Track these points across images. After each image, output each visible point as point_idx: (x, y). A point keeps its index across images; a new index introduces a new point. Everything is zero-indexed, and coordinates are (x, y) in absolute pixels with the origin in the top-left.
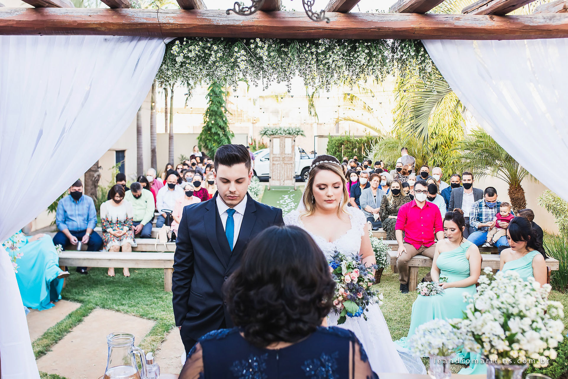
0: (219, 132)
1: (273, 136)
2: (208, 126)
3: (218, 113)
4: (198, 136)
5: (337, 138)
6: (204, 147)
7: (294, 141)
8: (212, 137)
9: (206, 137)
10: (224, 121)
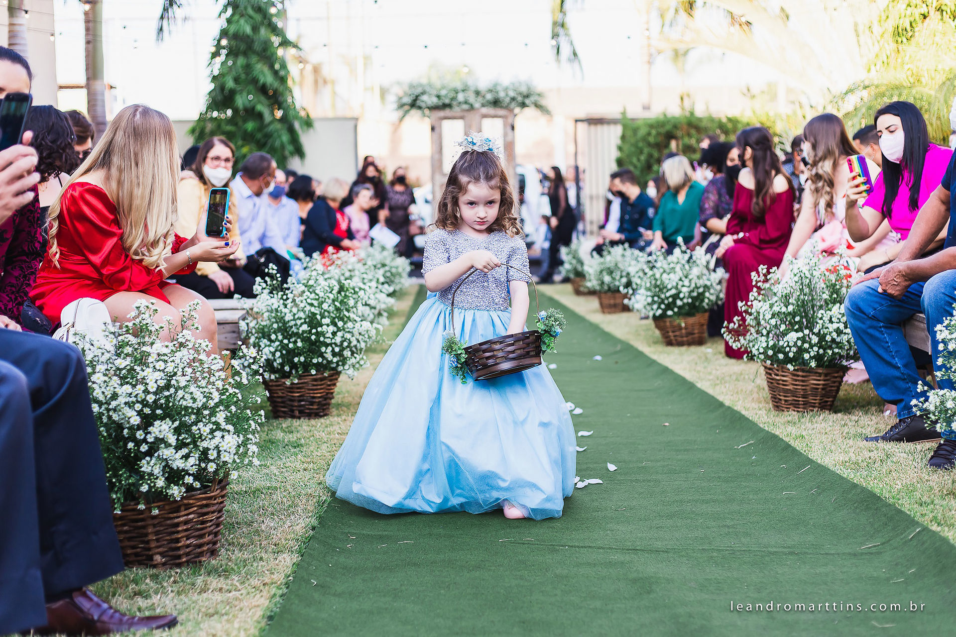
0: (259, 107)
1: (442, 114)
2: (223, 88)
3: (257, 46)
7: (513, 128)
8: (236, 124)
9: (219, 126)
10: (276, 73)
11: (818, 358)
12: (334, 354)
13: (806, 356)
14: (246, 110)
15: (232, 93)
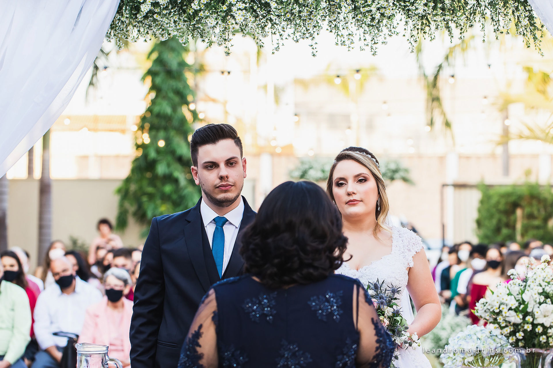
0: (176, 174)
2: (145, 156)
3: (175, 123)
4: (118, 185)
5: (503, 190)
6: (135, 214)
8: (156, 187)
14: (165, 176)
15: (154, 161)
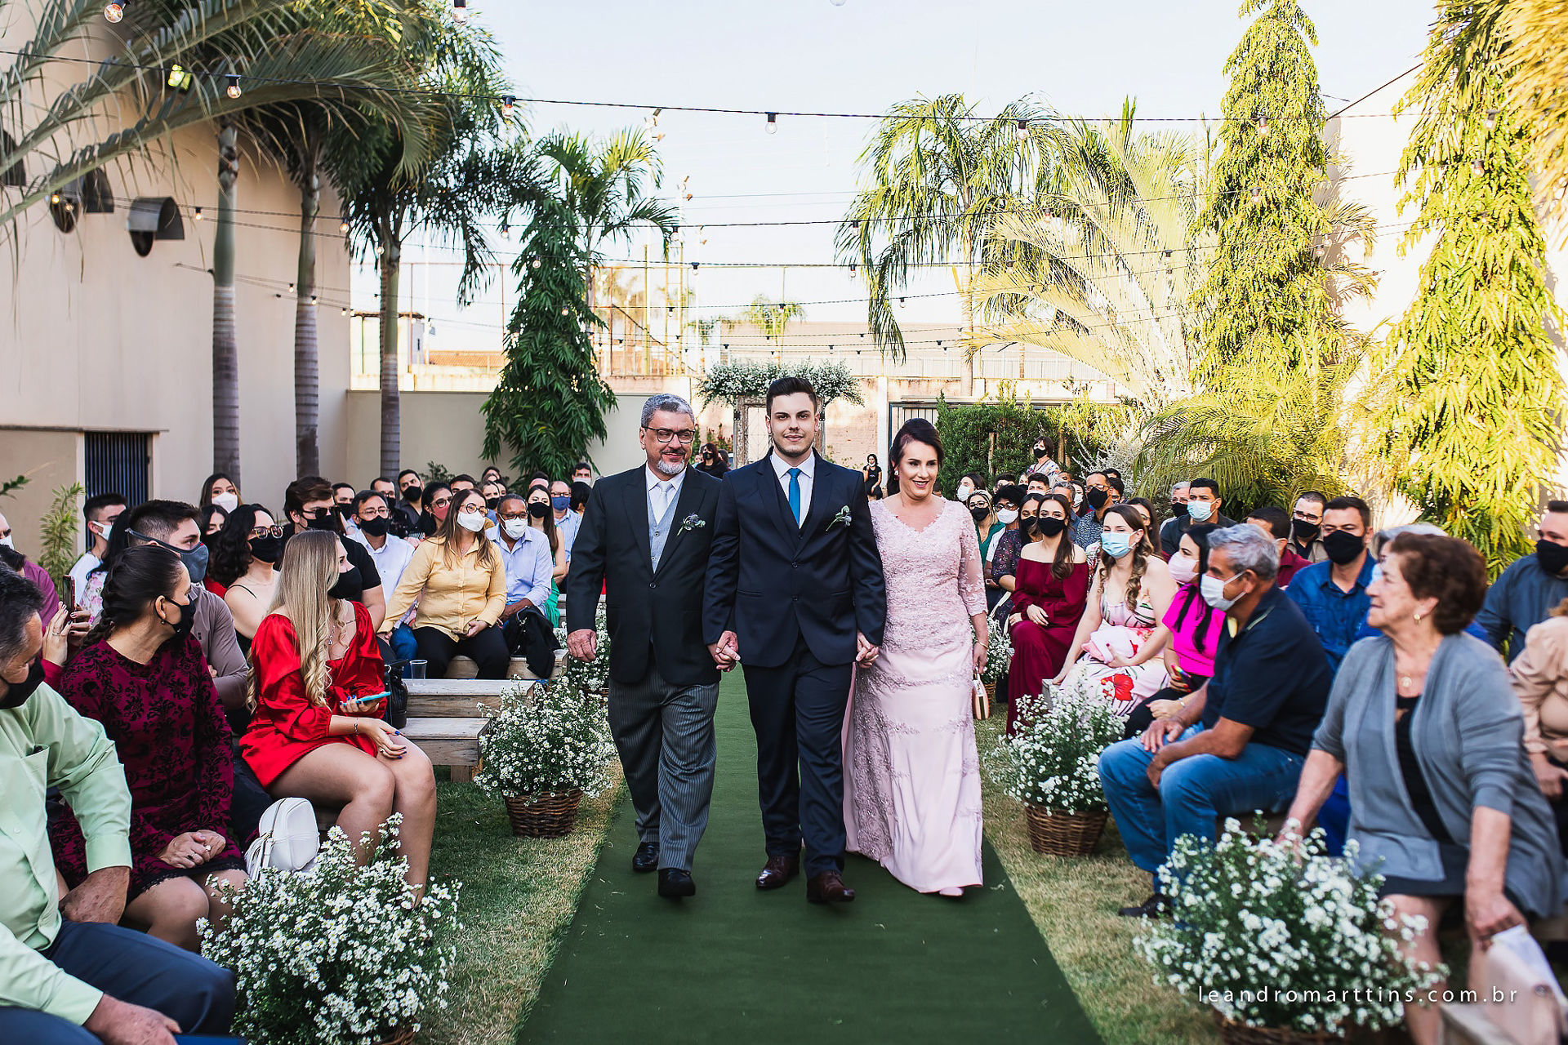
0: (558, 385)
1: (746, 400)
5: (970, 409)
6: (508, 437)
8: (533, 402)
9: (515, 403)
10: (577, 348)
11: (1079, 804)
12: (575, 776)
13: (1065, 803)
14: (544, 388)
15: (530, 369)
